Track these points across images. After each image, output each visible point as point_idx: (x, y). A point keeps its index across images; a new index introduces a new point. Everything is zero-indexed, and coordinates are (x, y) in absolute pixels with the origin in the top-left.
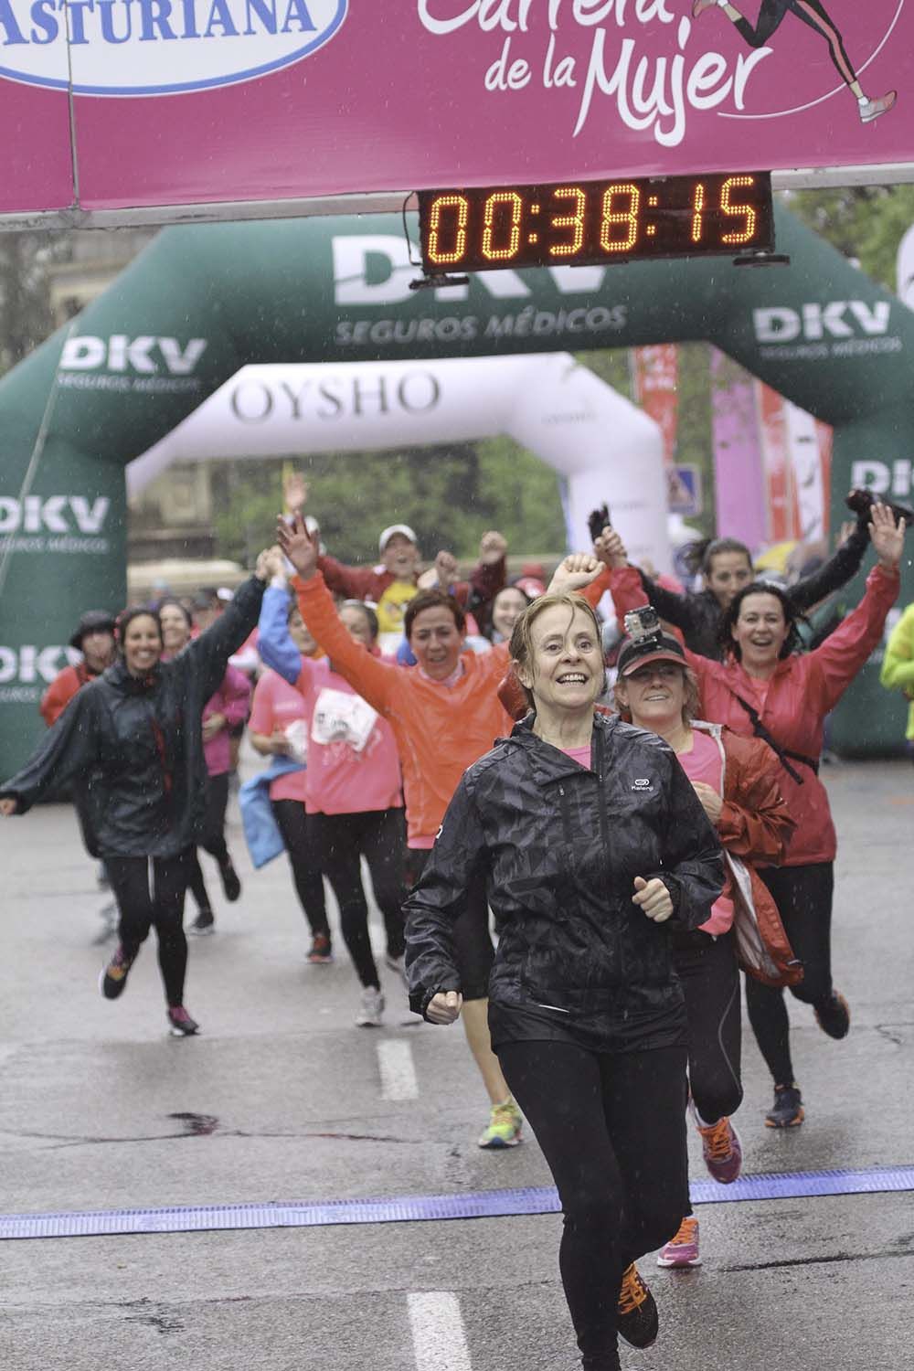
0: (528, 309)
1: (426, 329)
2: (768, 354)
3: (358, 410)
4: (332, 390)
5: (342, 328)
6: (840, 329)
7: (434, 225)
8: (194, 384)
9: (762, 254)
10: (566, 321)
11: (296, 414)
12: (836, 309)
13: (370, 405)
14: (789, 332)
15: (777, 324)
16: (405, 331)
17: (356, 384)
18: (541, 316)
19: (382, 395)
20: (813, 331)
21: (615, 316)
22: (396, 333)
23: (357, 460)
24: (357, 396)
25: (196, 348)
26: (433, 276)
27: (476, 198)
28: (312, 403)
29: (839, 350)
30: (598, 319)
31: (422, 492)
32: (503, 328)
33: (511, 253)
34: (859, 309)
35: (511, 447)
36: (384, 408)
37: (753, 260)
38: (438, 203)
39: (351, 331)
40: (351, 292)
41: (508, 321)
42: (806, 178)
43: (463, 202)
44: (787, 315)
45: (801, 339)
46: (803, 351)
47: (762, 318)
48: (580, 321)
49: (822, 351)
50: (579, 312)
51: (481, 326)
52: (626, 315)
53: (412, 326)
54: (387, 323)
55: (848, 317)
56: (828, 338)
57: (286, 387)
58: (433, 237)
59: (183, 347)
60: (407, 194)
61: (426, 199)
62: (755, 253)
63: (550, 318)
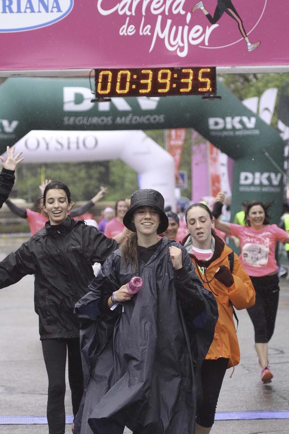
0: (130, 115)
1: (95, 120)
2: (213, 134)
3: (69, 148)
4: (60, 140)
5: (66, 119)
6: (238, 126)
7: (100, 80)
8: (13, 136)
9: (212, 95)
10: (143, 120)
11: (47, 148)
12: (237, 119)
13: (73, 146)
14: (221, 126)
15: (216, 124)
16: (88, 121)
17: (69, 139)
18: (135, 118)
19: (78, 143)
20: (229, 126)
21: (161, 118)
22: (84, 121)
23: (67, 165)
24: (69, 143)
25: (15, 124)
26: (99, 98)
27: (115, 72)
28: (53, 145)
29: (238, 133)
30: (155, 119)
31: (90, 177)
32: (121, 121)
33: (126, 91)
34: (245, 119)
35: (121, 163)
36: (78, 147)
37: (209, 97)
38: (102, 73)
39: (69, 120)
40: (69, 106)
41: (123, 119)
42: (228, 70)
43: (110, 73)
44: (220, 121)
45: (225, 129)
46: (225, 133)
47: (211, 121)
48: (148, 120)
49: (231, 133)
50: (148, 116)
51: (114, 120)
52: (164, 118)
53: (90, 119)
54: (81, 118)
55: (241, 122)
56: (234, 129)
57: (44, 139)
58: (100, 85)
59: (10, 123)
60: (91, 70)
61: (98, 71)
62: (209, 95)
63: (138, 118)
